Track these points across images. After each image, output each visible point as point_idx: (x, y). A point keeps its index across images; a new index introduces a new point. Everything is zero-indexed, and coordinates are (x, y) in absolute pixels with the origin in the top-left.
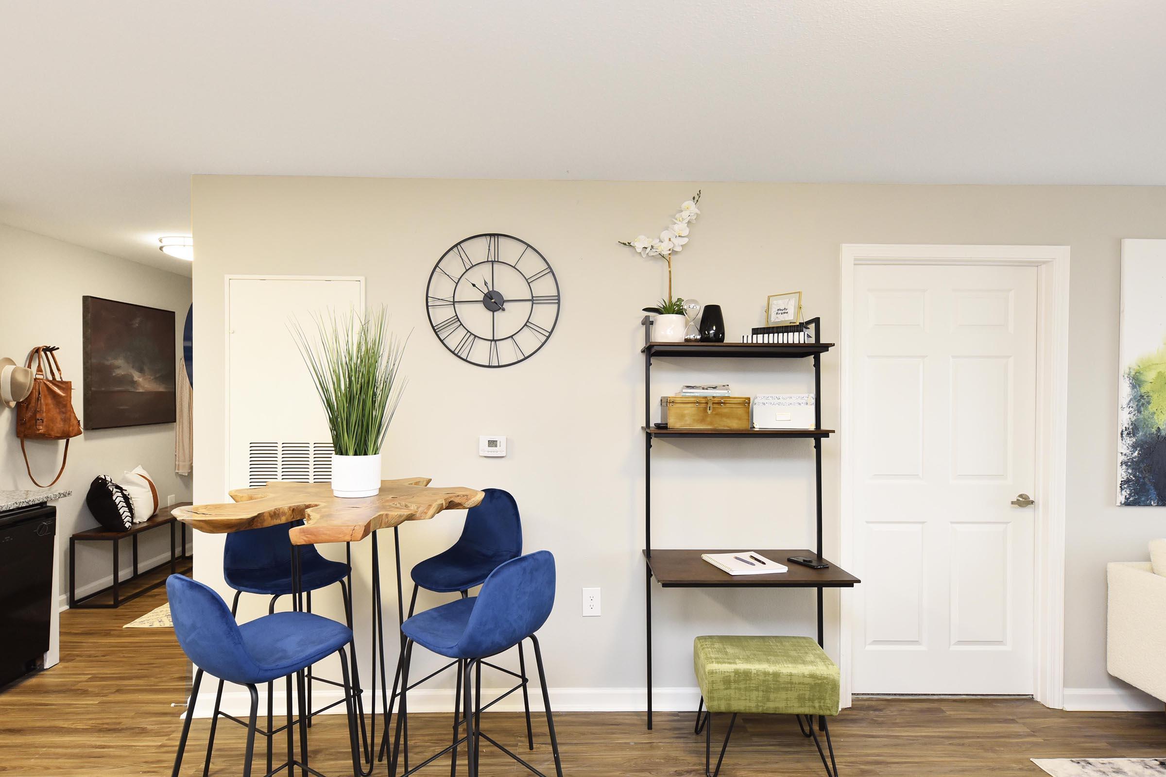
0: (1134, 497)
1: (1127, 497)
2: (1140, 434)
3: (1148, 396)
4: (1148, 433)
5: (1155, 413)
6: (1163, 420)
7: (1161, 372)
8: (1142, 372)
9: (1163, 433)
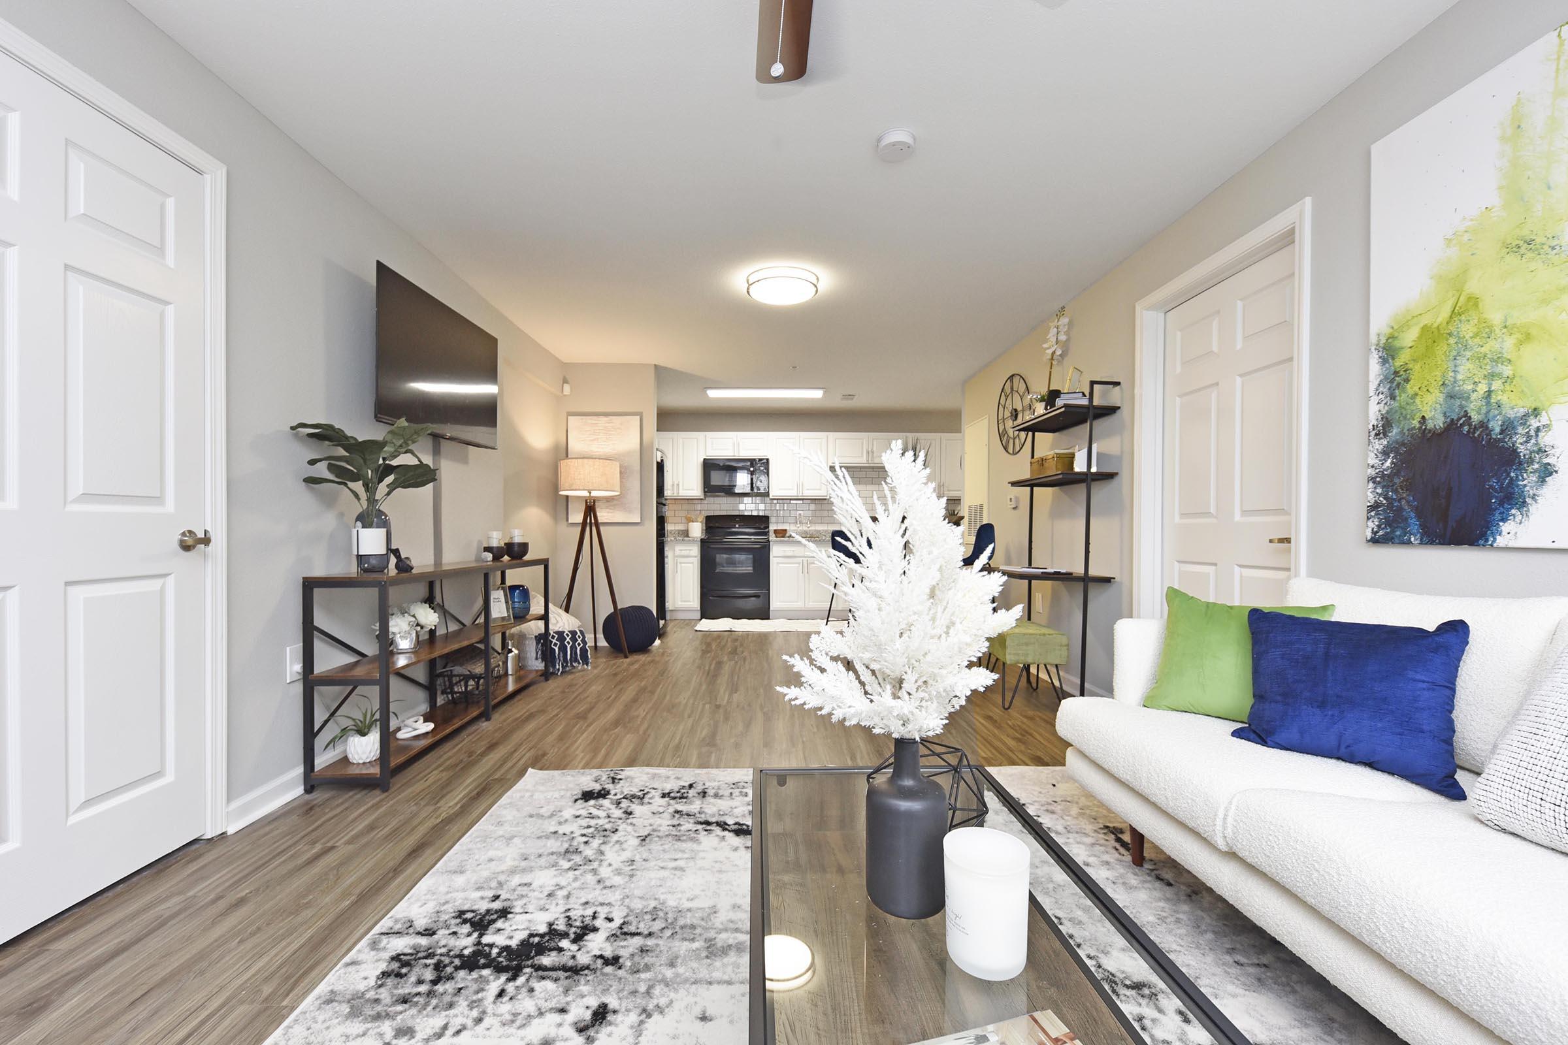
0: (1385, 530)
1: (1375, 530)
2: (1394, 431)
3: (1406, 371)
4: (1406, 428)
5: (1416, 394)
7: (1426, 325)
8: (1396, 335)
9: (1430, 425)
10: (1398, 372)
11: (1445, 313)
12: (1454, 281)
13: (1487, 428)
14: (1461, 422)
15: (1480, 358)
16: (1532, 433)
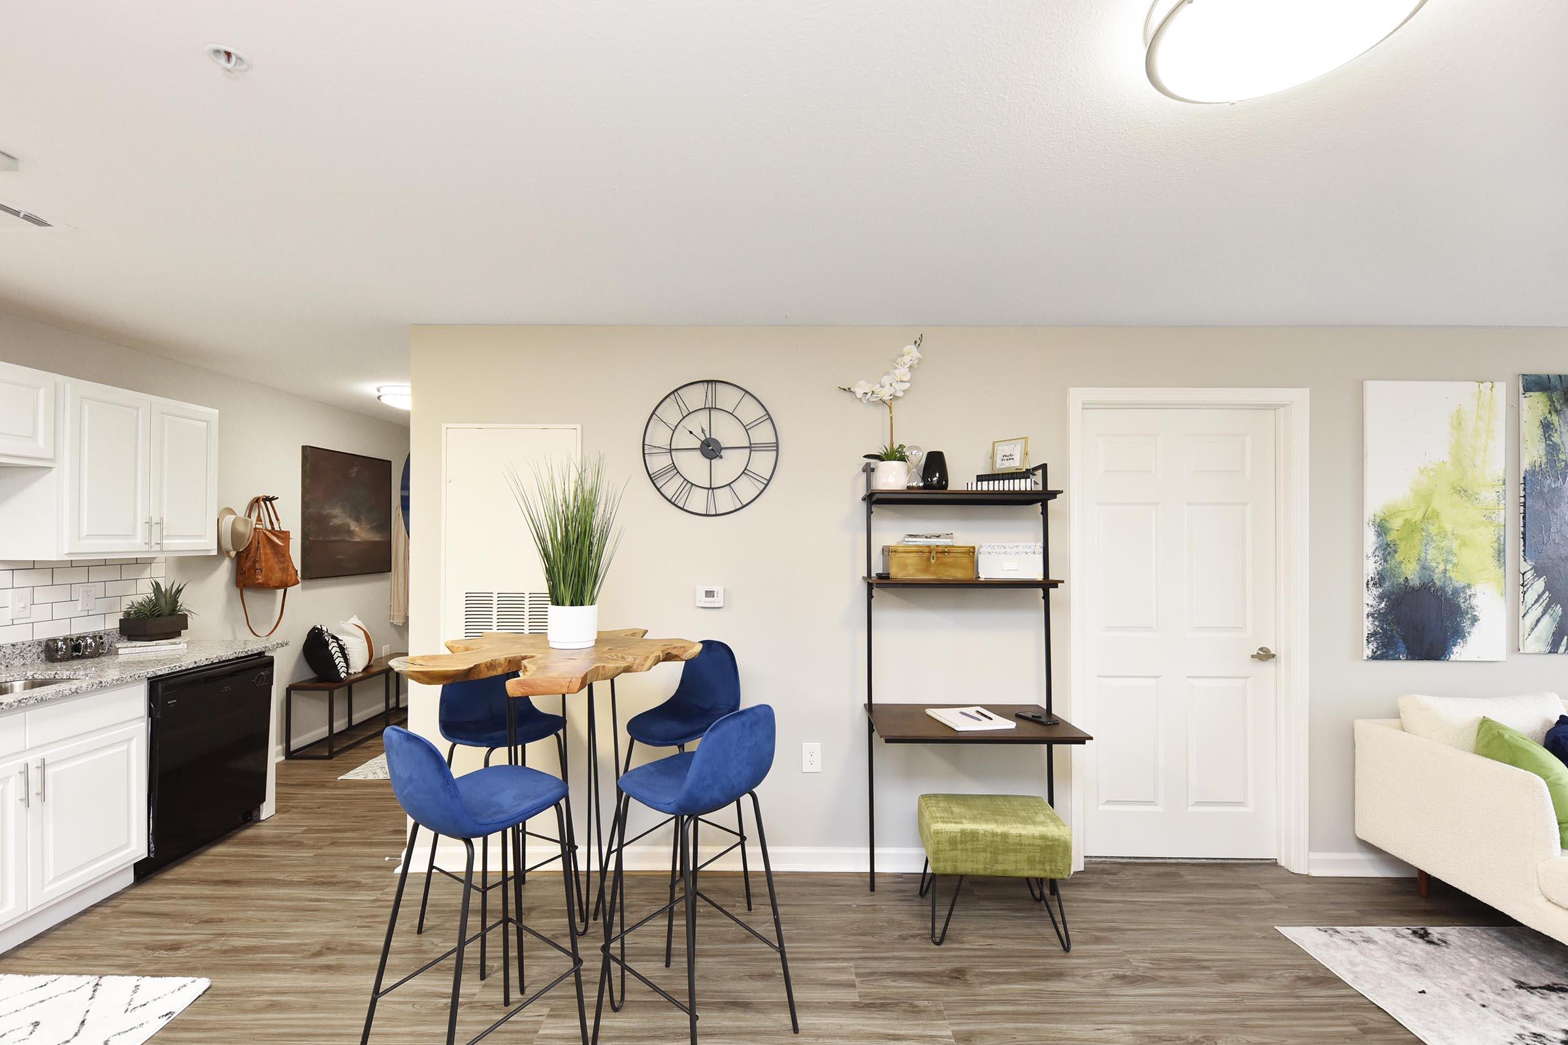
0: (1382, 651)
1: (1374, 650)
2: (1387, 584)
3: (1394, 545)
4: (1395, 583)
5: (1402, 562)
6: (1411, 570)
7: (1408, 519)
8: (1387, 519)
9: (1411, 583)
10: (1389, 545)
11: (1418, 516)
12: (1426, 498)
13: (1444, 591)
14: (1430, 585)
15: (1440, 549)
16: (1467, 597)
